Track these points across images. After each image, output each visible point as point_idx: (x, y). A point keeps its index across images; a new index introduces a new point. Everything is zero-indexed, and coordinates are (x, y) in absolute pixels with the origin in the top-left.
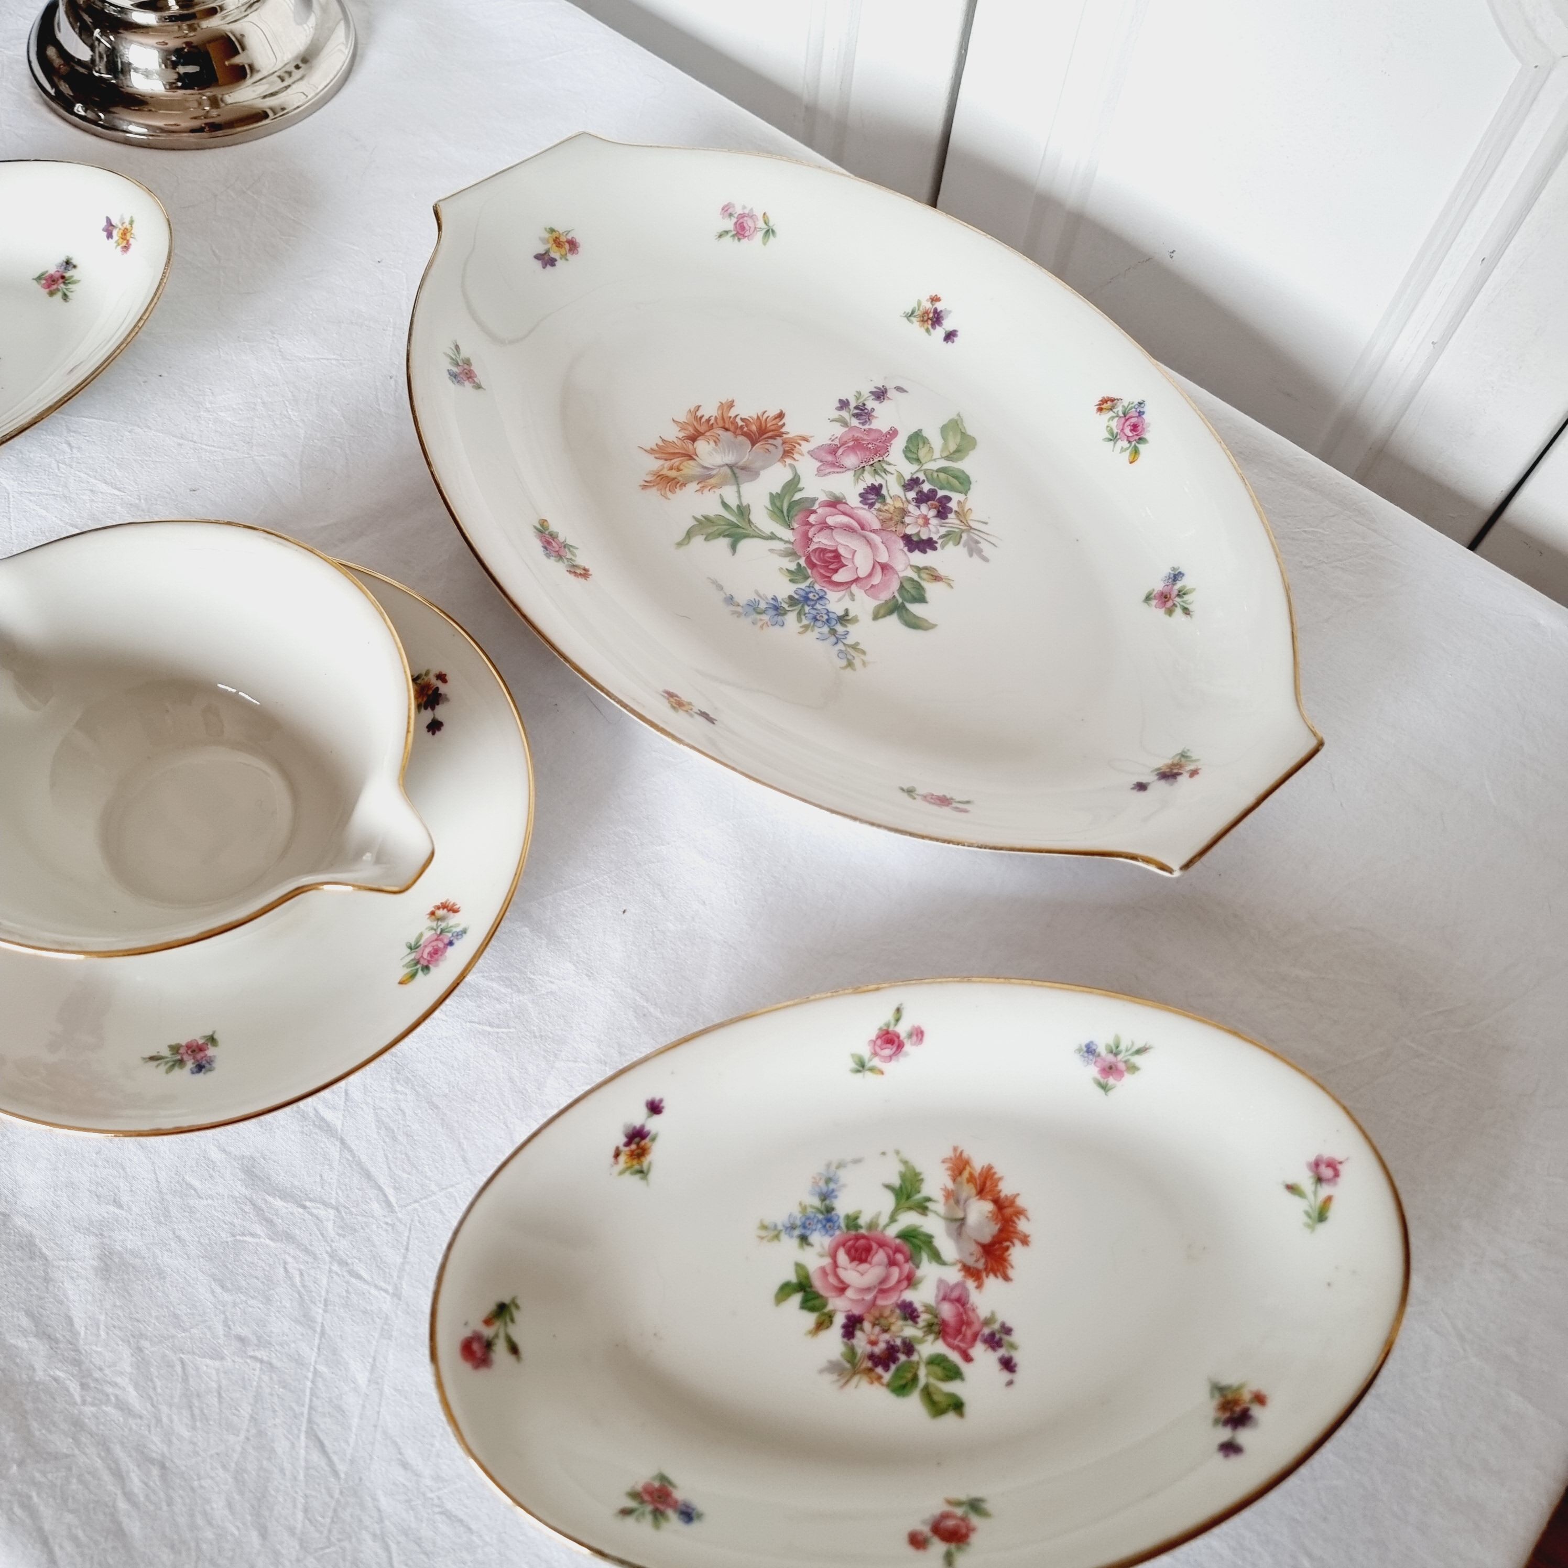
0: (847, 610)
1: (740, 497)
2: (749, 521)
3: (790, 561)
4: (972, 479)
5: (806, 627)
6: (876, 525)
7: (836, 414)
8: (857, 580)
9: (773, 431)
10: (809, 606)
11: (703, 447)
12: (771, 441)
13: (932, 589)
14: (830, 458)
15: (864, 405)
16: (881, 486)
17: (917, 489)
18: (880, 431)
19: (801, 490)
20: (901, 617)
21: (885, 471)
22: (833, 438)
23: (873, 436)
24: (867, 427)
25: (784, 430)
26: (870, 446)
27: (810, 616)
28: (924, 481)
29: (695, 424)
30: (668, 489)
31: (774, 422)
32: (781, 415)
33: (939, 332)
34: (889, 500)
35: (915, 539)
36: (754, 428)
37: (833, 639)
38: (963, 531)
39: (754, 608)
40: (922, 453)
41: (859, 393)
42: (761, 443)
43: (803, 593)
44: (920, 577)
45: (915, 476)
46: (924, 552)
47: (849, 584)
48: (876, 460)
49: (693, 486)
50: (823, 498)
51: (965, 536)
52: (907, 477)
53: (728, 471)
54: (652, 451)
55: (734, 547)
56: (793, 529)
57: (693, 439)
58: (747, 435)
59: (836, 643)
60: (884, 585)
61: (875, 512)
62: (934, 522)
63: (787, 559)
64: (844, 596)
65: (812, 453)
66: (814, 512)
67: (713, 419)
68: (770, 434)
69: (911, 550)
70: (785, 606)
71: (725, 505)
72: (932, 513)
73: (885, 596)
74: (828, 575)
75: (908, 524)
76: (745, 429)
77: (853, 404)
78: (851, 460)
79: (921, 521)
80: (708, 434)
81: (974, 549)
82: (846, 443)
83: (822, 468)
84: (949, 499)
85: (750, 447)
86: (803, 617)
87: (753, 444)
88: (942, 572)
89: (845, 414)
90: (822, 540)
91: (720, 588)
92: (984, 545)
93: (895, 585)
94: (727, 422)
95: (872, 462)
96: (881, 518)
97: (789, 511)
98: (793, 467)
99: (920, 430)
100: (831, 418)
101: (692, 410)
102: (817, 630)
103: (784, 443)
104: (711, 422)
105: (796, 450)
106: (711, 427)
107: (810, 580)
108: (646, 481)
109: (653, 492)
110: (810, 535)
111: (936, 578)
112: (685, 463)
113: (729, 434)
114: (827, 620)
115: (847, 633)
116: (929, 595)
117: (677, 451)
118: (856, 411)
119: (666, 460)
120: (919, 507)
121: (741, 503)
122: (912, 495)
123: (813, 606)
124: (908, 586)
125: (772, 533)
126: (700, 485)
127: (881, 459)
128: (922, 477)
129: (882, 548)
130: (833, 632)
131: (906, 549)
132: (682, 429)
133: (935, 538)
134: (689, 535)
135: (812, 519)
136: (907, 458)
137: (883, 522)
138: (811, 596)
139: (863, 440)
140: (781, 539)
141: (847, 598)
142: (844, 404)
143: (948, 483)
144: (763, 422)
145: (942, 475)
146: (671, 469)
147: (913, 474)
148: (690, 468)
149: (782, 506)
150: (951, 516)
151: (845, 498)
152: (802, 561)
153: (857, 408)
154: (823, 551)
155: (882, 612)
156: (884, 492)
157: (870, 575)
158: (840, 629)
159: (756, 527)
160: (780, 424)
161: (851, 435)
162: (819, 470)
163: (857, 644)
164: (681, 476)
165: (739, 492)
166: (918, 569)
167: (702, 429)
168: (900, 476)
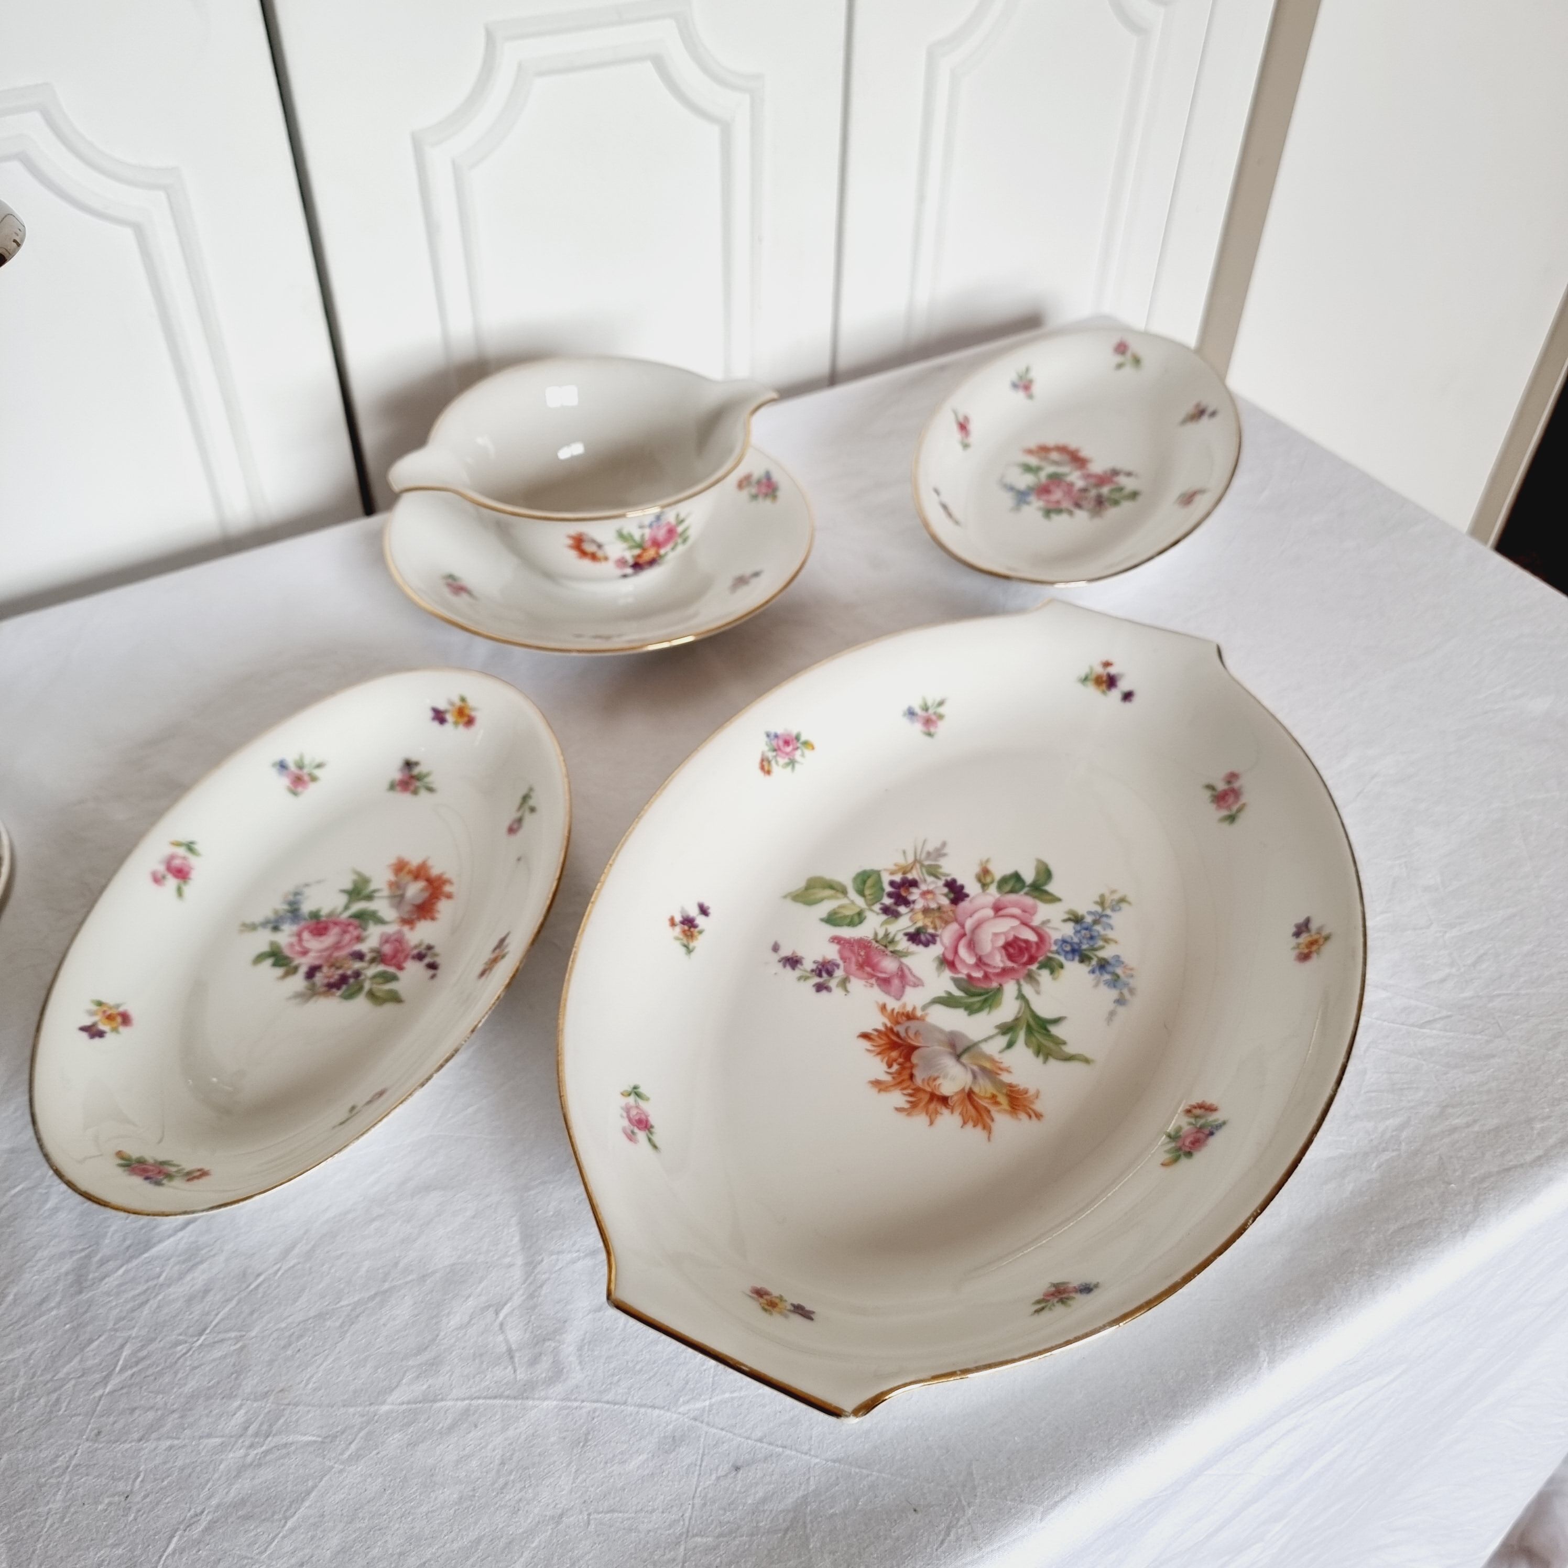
0: (1065, 921)
1: (990, 1038)
2: (1017, 1019)
3: (1039, 975)
4: (860, 870)
5: (1107, 940)
6: (954, 927)
7: (837, 992)
8: (1025, 924)
9: (888, 1037)
10: (1080, 947)
11: (947, 1088)
12: (903, 1034)
13: (1000, 870)
14: (896, 982)
15: (813, 971)
16: (906, 934)
17: (894, 907)
18: (840, 952)
19: (949, 993)
20: (1045, 883)
21: (887, 935)
22: (868, 985)
23: (847, 954)
24: (840, 962)
25: (882, 1028)
26: (862, 953)
27: (1091, 943)
28: (882, 904)
29: (922, 1104)
30: (1025, 1096)
31: (877, 1039)
32: (865, 1036)
33: (700, 920)
34: (920, 924)
35: (952, 896)
36: (894, 1054)
37: (1104, 920)
38: (922, 865)
39: (1115, 981)
40: (849, 912)
41: (800, 978)
42: (909, 1041)
43: (1070, 956)
44: (992, 882)
45: (880, 912)
46: (962, 887)
47: (1034, 929)
48: (877, 945)
49: (1006, 1078)
50: (947, 974)
51: (927, 863)
52: (884, 917)
53: (965, 1059)
54: (987, 1128)
55: (1056, 1021)
56: (1001, 985)
57: (944, 1100)
58: (908, 1057)
59: (1107, 916)
60: (1016, 905)
61: (939, 932)
62: (924, 887)
63: (1040, 979)
64: (1049, 928)
65: (898, 997)
66: (969, 977)
67: (905, 1092)
68: (894, 1038)
69: (967, 896)
70: (1094, 962)
71: (1010, 1045)
72: (914, 890)
73: (1029, 901)
74: (1034, 946)
75: (938, 903)
76: (901, 1060)
77: (817, 980)
78: (889, 965)
79: (929, 896)
80: (929, 1089)
81: (939, 853)
82: (868, 973)
83: (911, 983)
84: (892, 883)
85: (922, 1048)
86: (1096, 946)
87: (914, 1048)
88: (977, 869)
89: (833, 983)
90: (999, 961)
91: (1112, 1014)
92: (930, 847)
93: (1013, 897)
94: (902, 1078)
95: (883, 948)
96: (943, 925)
97: (980, 995)
98: (924, 1008)
99: (822, 920)
100: (844, 993)
101: (906, 1113)
102: (1102, 932)
103: (898, 1023)
104: (910, 1091)
105: (901, 1011)
106: (918, 1090)
107: (1050, 955)
108: (1030, 1117)
109: (1038, 1106)
110: (998, 971)
111: (986, 872)
112: (982, 1094)
113: (916, 1072)
114: (1086, 929)
115: (1090, 913)
116: (1008, 870)
117: (970, 1107)
118: (824, 974)
119: (989, 1111)
120: (914, 902)
121: (997, 1034)
122: (902, 909)
123: (1077, 944)
124: (1008, 888)
125: (1017, 998)
126: (1000, 1072)
127: (874, 942)
128: (877, 907)
129: (976, 916)
130: (1096, 922)
131: (968, 900)
132: (937, 1112)
133: (941, 883)
134: (1070, 1058)
135: (978, 974)
136: (861, 922)
137: (947, 923)
138: (1068, 948)
139: (857, 961)
140: (1020, 990)
141: (1050, 925)
142: (820, 988)
143: (873, 886)
144: (883, 1048)
145: (867, 892)
146: (997, 1103)
147: (878, 914)
148: (984, 1088)
149: (978, 1001)
150: (910, 876)
151: (938, 957)
152: (1034, 967)
153: (820, 975)
154: (1010, 957)
155: (1049, 897)
156: (912, 930)
157: (1013, 916)
158: (1089, 919)
159: (1019, 1013)
160: (875, 1033)
161: (859, 973)
162: (915, 985)
163: (1096, 903)
164: (1000, 1092)
165: (986, 1040)
166: (984, 886)
167: (926, 1098)
168: (885, 923)
